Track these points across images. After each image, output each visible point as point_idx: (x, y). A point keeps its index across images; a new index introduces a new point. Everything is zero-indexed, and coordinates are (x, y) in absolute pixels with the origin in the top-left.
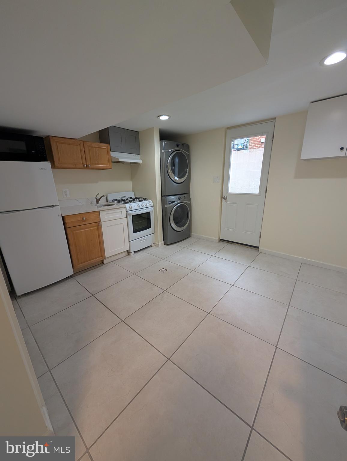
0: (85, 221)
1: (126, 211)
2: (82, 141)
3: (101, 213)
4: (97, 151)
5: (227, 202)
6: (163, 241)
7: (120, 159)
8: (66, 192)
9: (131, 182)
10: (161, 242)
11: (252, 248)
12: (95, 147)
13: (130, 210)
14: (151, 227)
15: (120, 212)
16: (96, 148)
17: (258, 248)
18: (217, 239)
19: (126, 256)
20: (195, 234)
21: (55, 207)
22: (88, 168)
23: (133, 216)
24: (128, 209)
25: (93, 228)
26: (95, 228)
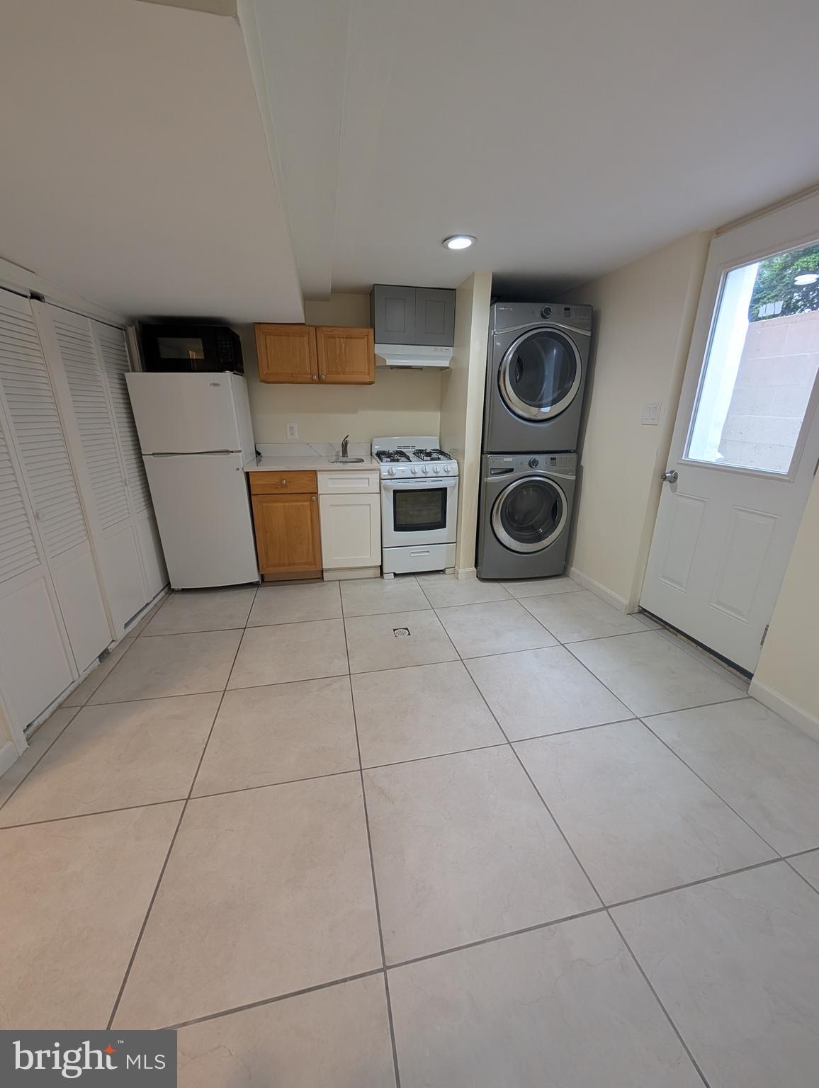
0: (285, 486)
1: (381, 479)
2: (312, 326)
3: (320, 476)
4: (343, 345)
5: (674, 490)
6: (476, 565)
7: (387, 361)
8: (292, 428)
9: (439, 414)
10: (466, 568)
11: (730, 668)
12: (340, 338)
13: (389, 477)
14: (445, 527)
15: (365, 478)
16: (342, 339)
17: (750, 676)
18: (626, 602)
19: (376, 578)
20: (577, 572)
21: (232, 454)
22: (320, 381)
23: (395, 492)
24: (385, 474)
25: (301, 503)
26: (306, 503)
